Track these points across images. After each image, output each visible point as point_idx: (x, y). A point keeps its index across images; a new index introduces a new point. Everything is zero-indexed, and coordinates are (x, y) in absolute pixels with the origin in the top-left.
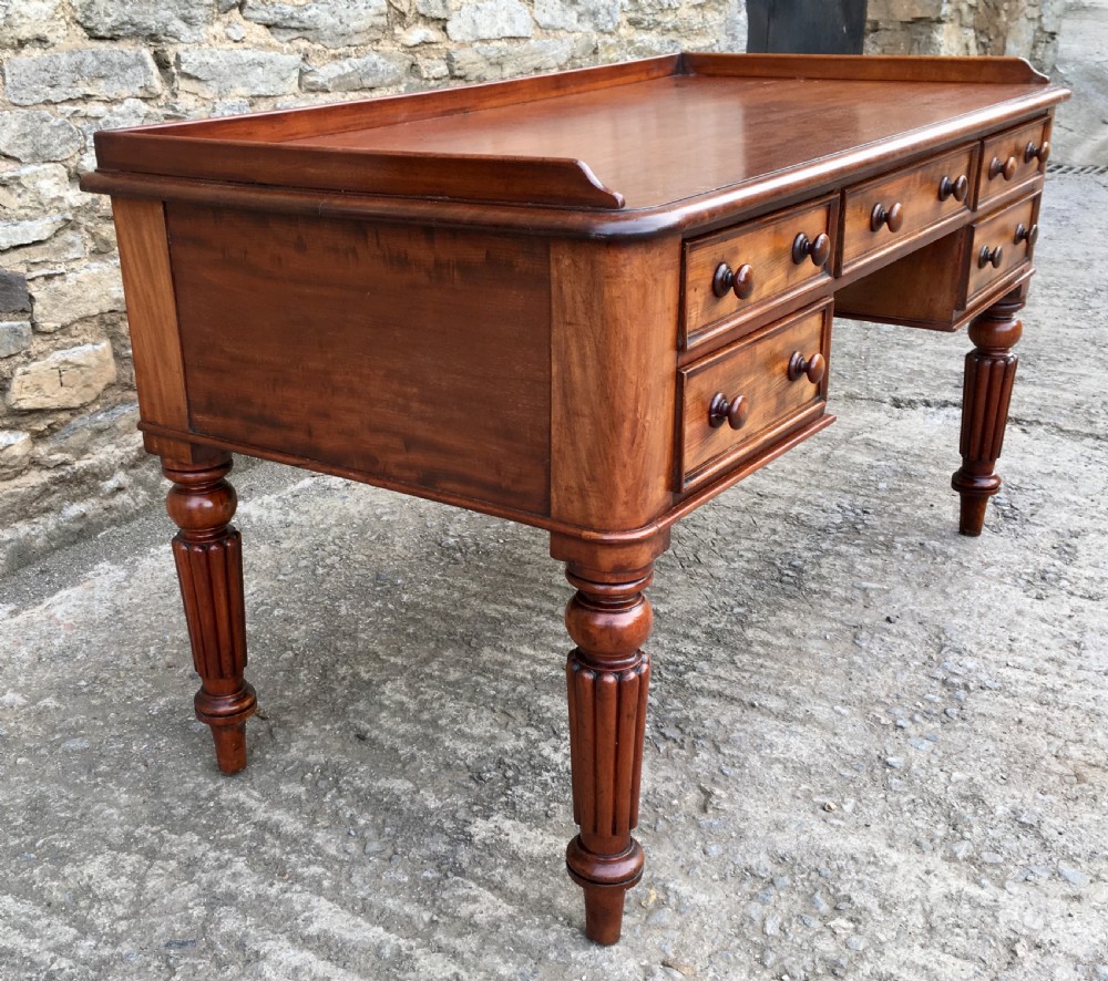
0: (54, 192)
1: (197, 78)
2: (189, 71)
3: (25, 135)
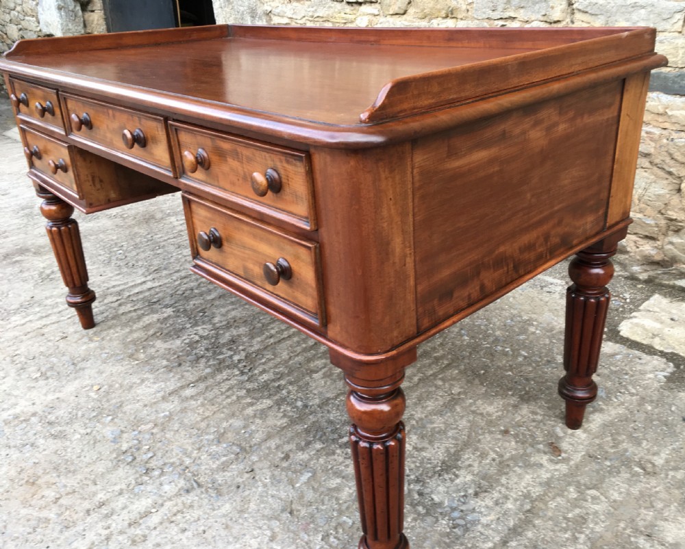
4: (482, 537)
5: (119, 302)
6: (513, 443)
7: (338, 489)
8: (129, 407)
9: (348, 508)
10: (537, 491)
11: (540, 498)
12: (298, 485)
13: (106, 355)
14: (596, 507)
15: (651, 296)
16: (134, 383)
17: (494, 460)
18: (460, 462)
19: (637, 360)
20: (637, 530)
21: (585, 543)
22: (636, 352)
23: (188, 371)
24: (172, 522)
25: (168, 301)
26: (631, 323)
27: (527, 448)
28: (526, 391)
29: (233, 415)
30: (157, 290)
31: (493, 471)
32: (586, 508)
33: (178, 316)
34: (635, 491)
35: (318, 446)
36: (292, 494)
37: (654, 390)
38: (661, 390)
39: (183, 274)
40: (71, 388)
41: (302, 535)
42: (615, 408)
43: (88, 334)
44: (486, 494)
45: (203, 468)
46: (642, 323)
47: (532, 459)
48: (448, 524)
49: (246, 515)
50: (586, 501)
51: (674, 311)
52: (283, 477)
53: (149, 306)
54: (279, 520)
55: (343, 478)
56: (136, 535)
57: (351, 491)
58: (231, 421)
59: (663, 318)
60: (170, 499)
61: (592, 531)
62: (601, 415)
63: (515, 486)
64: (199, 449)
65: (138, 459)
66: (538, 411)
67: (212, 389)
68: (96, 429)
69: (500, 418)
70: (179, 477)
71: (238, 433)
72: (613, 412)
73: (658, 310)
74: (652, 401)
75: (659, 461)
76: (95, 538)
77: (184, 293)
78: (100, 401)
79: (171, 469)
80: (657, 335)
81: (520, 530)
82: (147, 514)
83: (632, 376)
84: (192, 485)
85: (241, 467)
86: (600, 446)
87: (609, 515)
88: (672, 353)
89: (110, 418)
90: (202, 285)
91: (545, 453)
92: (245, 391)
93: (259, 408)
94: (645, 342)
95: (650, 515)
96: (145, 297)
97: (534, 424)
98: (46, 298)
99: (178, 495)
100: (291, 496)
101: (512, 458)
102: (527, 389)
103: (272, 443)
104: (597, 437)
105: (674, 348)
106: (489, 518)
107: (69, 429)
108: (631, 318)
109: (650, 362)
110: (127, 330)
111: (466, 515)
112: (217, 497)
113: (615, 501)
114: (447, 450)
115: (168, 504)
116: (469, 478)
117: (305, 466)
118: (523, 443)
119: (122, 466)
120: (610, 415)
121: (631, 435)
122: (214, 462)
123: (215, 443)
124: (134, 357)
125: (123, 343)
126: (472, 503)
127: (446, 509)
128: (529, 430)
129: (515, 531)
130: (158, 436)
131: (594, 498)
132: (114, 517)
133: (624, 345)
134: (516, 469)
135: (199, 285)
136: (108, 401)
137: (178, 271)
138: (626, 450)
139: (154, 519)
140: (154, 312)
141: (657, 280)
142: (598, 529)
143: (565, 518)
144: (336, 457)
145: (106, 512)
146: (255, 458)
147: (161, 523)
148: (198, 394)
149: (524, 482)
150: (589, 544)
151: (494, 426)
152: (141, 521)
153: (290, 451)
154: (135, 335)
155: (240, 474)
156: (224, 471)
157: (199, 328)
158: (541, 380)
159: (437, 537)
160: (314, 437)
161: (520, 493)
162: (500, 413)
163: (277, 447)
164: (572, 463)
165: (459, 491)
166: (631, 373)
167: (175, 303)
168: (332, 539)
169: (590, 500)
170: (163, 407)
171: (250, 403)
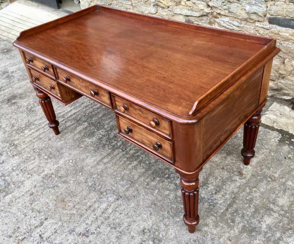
0: (202, 8)
4: (220, 208)
5: (65, 121)
6: (226, 173)
7: (168, 195)
8: (86, 168)
9: (173, 201)
10: (236, 190)
11: (237, 193)
12: (154, 194)
13: (69, 146)
14: (256, 195)
15: (272, 103)
16: (84, 158)
17: (220, 180)
18: (208, 182)
19: (268, 133)
20: (270, 202)
21: (253, 208)
22: (268, 130)
23: (102, 151)
24: (116, 211)
25: (83, 119)
26: (265, 117)
27: (231, 174)
28: (228, 150)
29: (124, 169)
30: (78, 114)
31: (220, 184)
32: (253, 195)
33: (90, 126)
34: (269, 188)
35: (158, 179)
36: (154, 198)
37: (274, 146)
38: (277, 146)
39: (85, 105)
40: (62, 162)
41: (160, 212)
42: (261, 155)
43: (58, 137)
44: (219, 193)
45: (120, 190)
46: (269, 116)
47: (233, 178)
48: (208, 205)
49: (140, 207)
50: (253, 192)
51: (281, 110)
52: (149, 192)
53: (77, 122)
54: (151, 208)
55: (170, 190)
56: (106, 217)
57: (173, 195)
58: (125, 171)
59: (277, 114)
60: (113, 203)
61: (255, 203)
62: (256, 159)
63: (228, 189)
64: (117, 183)
65: (96, 189)
66: (234, 159)
67: (114, 159)
68: (77, 178)
69: (220, 163)
70: (113, 195)
71: (128, 176)
72: (260, 157)
73: (275, 110)
74: (274, 151)
75: (276, 175)
76: (92, 219)
77: (89, 115)
78: (75, 166)
79: (109, 192)
80: (275, 122)
81: (232, 205)
82: (107, 209)
83: (266, 141)
84: (118, 197)
85: (133, 189)
86: (256, 172)
87: (260, 197)
88: (281, 130)
89: (81, 173)
90: (95, 110)
91: (237, 176)
92: (126, 158)
93: (133, 165)
94: (271, 125)
95: (274, 196)
96: (74, 118)
97: (232, 164)
98: (35, 121)
99: (115, 201)
100: (153, 199)
101: (227, 178)
102: (229, 150)
103: (142, 179)
104: (255, 168)
105: (281, 127)
106: (221, 202)
107: (68, 179)
108: (265, 114)
109: (273, 134)
110: (73, 134)
111: (213, 201)
112: (128, 201)
113: (262, 192)
114: (204, 178)
115: (113, 205)
116: (212, 187)
117: (155, 186)
118: (229, 172)
119: (92, 192)
120: (259, 158)
121: (267, 166)
122: (123, 188)
123: (121, 180)
124: (80, 146)
125: (74, 141)
126: (215, 196)
127: (206, 199)
128: (231, 167)
129: (230, 205)
130: (100, 179)
131: (255, 191)
132: (96, 211)
133: (263, 127)
134: (228, 182)
135: (93, 110)
136: (77, 166)
137: (83, 103)
138: (265, 172)
139: (110, 211)
140: (80, 125)
141: (275, 96)
142: (257, 202)
143: (246, 199)
144: (165, 183)
145: (93, 209)
146: (137, 185)
147: (112, 212)
148: (110, 161)
149: (231, 187)
150: (254, 208)
151: (219, 166)
152: (105, 212)
153: (149, 181)
154: (77, 136)
155: (134, 192)
156: (128, 191)
157: (100, 131)
158: (233, 145)
159: (205, 210)
160: (156, 175)
161: (230, 192)
162: (220, 161)
163: (144, 181)
164: (247, 179)
165: (209, 192)
166: (266, 139)
167: (87, 120)
168: (170, 213)
169: (254, 192)
170: (98, 167)
171: (129, 163)
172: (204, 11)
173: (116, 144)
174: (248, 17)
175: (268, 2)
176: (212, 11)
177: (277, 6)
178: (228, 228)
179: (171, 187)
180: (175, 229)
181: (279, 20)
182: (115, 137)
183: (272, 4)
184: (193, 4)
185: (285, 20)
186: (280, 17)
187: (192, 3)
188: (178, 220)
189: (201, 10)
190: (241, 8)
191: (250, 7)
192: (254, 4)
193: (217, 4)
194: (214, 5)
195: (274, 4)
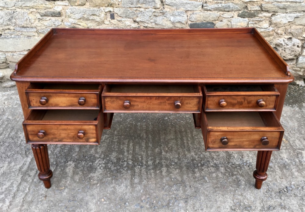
0: (129, 24)
1: (170, 5)
2: (167, 4)
3: (124, 13)
7: (217, 176)
9: (225, 178)
12: (208, 181)
13: (80, 190)
23: (123, 176)
24: (196, 210)
25: (61, 160)
29: (162, 178)
33: (79, 163)
35: (196, 170)
36: (210, 184)
41: (227, 190)
44: (244, 156)
48: (247, 167)
52: (201, 182)
53: (57, 166)
55: (214, 173)
57: (221, 174)
58: (164, 179)
60: (186, 207)
64: (170, 192)
65: (158, 206)
67: (142, 176)
68: (129, 209)
70: (179, 201)
79: (172, 201)
84: (185, 200)
85: (188, 187)
89: (127, 204)
92: (152, 170)
93: (165, 171)
99: (186, 204)
103: (185, 177)
111: (247, 163)
112: (195, 197)
115: (188, 208)
116: (236, 155)
122: (180, 191)
123: (171, 187)
124: (93, 184)
126: (244, 160)
127: (242, 164)
136: (115, 200)
140: (65, 167)
146: (187, 183)
148: (141, 180)
153: (192, 176)
159: (249, 171)
160: (192, 169)
163: (188, 177)
168: (233, 186)
170: (137, 189)
171: (160, 172)
172: (131, 26)
173: (128, 164)
174: (173, 26)
175: (188, 13)
176: (138, 25)
177: (196, 14)
178: (273, 173)
179: (212, 170)
180: (249, 193)
181: (198, 24)
182: (119, 159)
183: (191, 13)
184: (119, 22)
185: (203, 23)
186: (199, 22)
187: (117, 21)
188: (243, 187)
189: (128, 25)
190: (167, 20)
191: (175, 18)
192: (178, 15)
193: (144, 19)
194: (142, 20)
195: (193, 13)
